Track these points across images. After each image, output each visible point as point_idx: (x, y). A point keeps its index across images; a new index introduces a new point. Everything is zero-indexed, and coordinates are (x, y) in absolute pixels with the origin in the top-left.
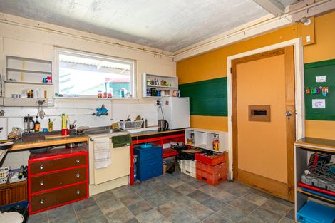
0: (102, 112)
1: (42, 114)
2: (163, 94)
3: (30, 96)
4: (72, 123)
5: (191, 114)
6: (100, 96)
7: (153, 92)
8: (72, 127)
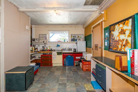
0: (58, 46)
1: (45, 46)
2: (78, 40)
3: (44, 42)
4: (51, 48)
5: (86, 47)
6: (58, 42)
7: (73, 40)
8: (51, 49)
